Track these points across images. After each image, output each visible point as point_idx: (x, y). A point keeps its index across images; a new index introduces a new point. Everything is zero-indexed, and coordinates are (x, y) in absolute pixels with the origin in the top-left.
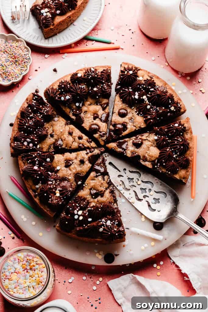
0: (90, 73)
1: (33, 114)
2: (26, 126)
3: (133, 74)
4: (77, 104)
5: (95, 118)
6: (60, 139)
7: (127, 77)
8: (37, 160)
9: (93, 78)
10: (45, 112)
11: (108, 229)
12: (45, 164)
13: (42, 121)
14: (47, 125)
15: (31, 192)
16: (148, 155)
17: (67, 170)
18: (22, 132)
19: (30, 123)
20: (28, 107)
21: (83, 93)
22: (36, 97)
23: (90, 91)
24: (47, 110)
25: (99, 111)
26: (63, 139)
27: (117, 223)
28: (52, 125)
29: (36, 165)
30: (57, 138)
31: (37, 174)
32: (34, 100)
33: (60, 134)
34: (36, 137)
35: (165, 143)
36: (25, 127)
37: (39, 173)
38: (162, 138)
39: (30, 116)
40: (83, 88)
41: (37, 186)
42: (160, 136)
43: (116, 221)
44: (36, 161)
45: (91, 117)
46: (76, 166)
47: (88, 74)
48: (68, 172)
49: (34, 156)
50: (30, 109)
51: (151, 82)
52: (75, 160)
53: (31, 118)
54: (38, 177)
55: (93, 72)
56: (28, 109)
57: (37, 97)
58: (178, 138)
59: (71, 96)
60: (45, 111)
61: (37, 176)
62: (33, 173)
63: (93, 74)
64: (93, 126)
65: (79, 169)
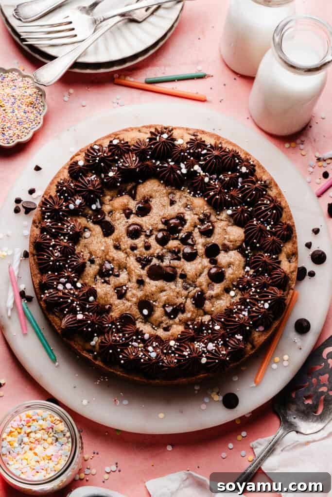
0: (95, 154)
1: (53, 240)
2: (52, 261)
3: (169, 138)
4: (94, 207)
5: (128, 217)
6: (106, 262)
7: (162, 145)
8: (77, 304)
9: (102, 159)
10: (69, 231)
11: (213, 354)
12: (89, 305)
13: (70, 244)
14: (79, 247)
15: (85, 354)
16: (229, 242)
17: (123, 303)
18: (50, 273)
19: (56, 255)
20: (42, 232)
21: (97, 186)
22: (47, 214)
23: (105, 180)
24: (71, 226)
25: (130, 204)
26: (110, 260)
27: (222, 342)
28: (85, 246)
29: (78, 313)
30: (101, 262)
31: (87, 325)
32: (47, 219)
33: (103, 254)
34: (71, 272)
35: (246, 215)
36: (51, 263)
37: (89, 322)
38: (238, 209)
39: (51, 244)
40: (93, 179)
41: (93, 343)
42: (234, 208)
43: (220, 340)
44: (76, 308)
45: (123, 217)
46: (134, 292)
47: (92, 157)
48: (126, 305)
49: (69, 301)
50: (47, 235)
51: (198, 142)
52: (129, 283)
53: (54, 246)
54: (90, 329)
55: (99, 150)
56: (44, 235)
57: (49, 214)
58: (263, 201)
59: (81, 198)
60: (69, 228)
61: (87, 328)
62: (80, 327)
63: (100, 153)
64: (131, 228)
65: (140, 294)
